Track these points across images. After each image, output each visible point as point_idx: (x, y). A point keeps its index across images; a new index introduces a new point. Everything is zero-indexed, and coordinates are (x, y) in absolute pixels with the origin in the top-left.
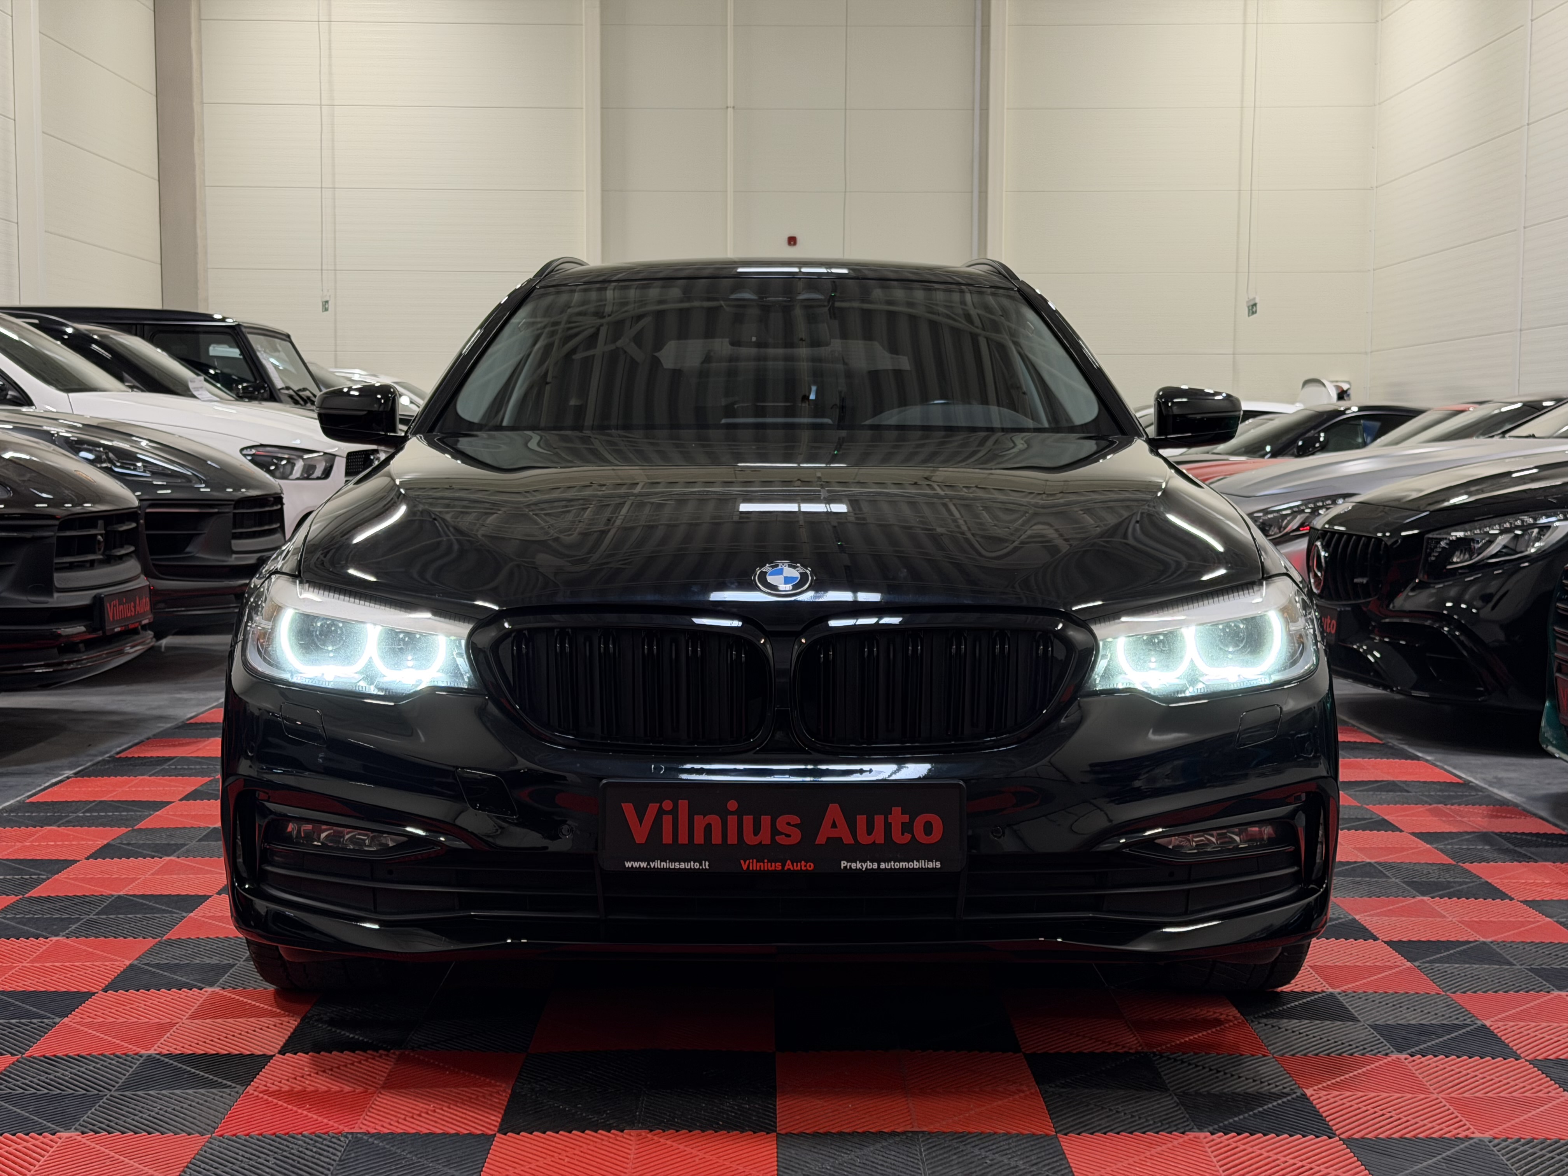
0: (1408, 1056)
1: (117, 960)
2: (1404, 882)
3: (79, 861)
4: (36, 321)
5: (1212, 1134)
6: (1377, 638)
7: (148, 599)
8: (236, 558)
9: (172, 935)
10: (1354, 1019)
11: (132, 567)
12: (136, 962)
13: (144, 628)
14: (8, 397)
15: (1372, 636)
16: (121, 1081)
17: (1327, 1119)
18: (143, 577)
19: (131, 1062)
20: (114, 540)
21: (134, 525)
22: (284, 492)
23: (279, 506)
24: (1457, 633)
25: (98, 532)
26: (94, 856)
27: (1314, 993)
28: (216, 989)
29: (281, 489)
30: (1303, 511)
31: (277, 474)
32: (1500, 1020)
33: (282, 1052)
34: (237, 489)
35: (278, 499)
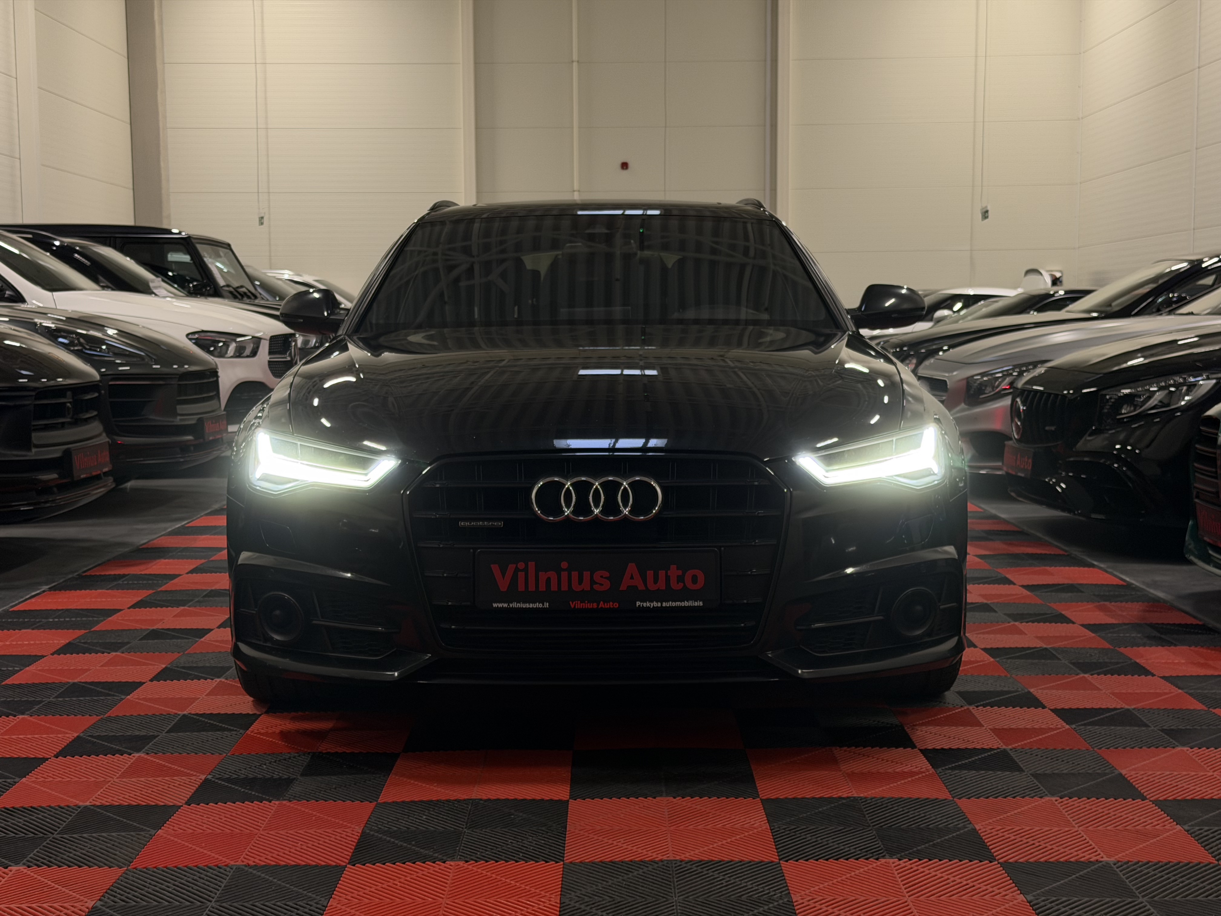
0: (1058, 798)
1: (67, 733)
2: (1071, 663)
3: (46, 656)
4: (30, 236)
5: (900, 860)
6: (1064, 473)
7: (108, 453)
8: (181, 420)
9: (112, 713)
10: (1020, 770)
11: (96, 427)
12: (82, 735)
13: (105, 474)
14: (6, 296)
15: (1060, 471)
16: (62, 827)
17: (990, 847)
18: (104, 435)
19: (71, 812)
20: (80, 406)
21: (96, 395)
22: (219, 367)
23: (215, 379)
24: (1124, 469)
25: (67, 400)
26: (58, 652)
27: (991, 749)
28: (142, 754)
29: (216, 365)
30: (1011, 374)
31: (216, 353)
32: (1134, 769)
33: (188, 803)
34: (181, 365)
35: (214, 373)
